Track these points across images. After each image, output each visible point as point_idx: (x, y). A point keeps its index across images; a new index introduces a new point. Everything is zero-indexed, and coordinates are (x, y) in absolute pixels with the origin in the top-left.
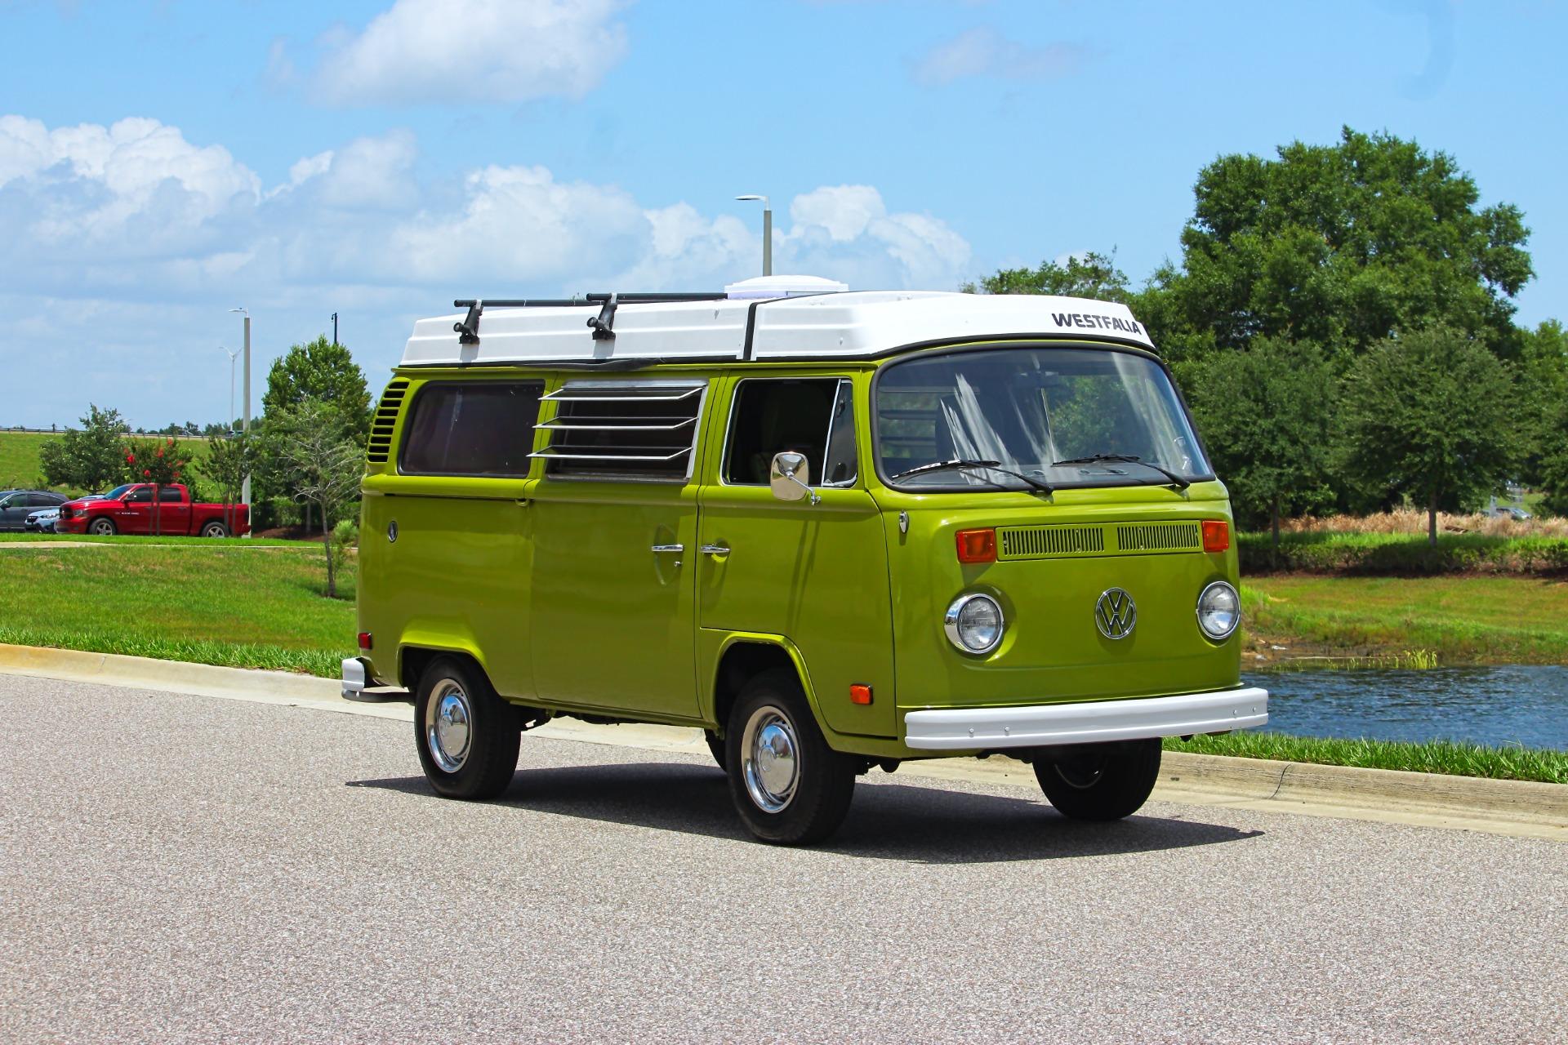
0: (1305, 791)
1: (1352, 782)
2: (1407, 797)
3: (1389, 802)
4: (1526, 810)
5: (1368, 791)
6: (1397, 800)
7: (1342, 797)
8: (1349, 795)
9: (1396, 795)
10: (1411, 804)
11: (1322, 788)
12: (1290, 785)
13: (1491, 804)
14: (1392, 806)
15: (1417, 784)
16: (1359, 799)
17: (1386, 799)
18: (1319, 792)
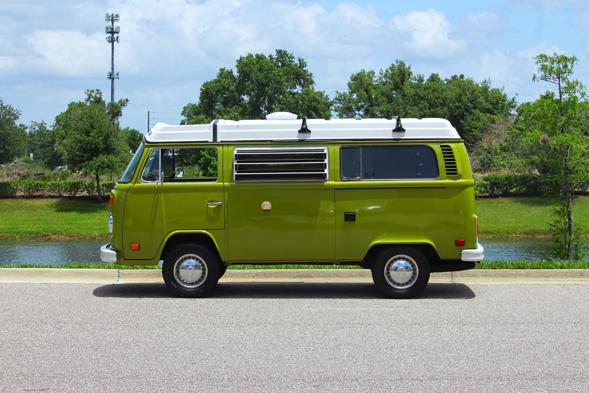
0: (464, 278)
1: (485, 274)
2: (510, 277)
3: (504, 279)
4: (562, 277)
5: (493, 276)
6: (507, 278)
7: (483, 279)
8: (485, 278)
9: (506, 276)
10: (514, 279)
11: (472, 277)
12: (457, 277)
13: (547, 277)
14: (507, 280)
15: (513, 273)
16: (490, 279)
17: (502, 278)
18: (471, 278)
